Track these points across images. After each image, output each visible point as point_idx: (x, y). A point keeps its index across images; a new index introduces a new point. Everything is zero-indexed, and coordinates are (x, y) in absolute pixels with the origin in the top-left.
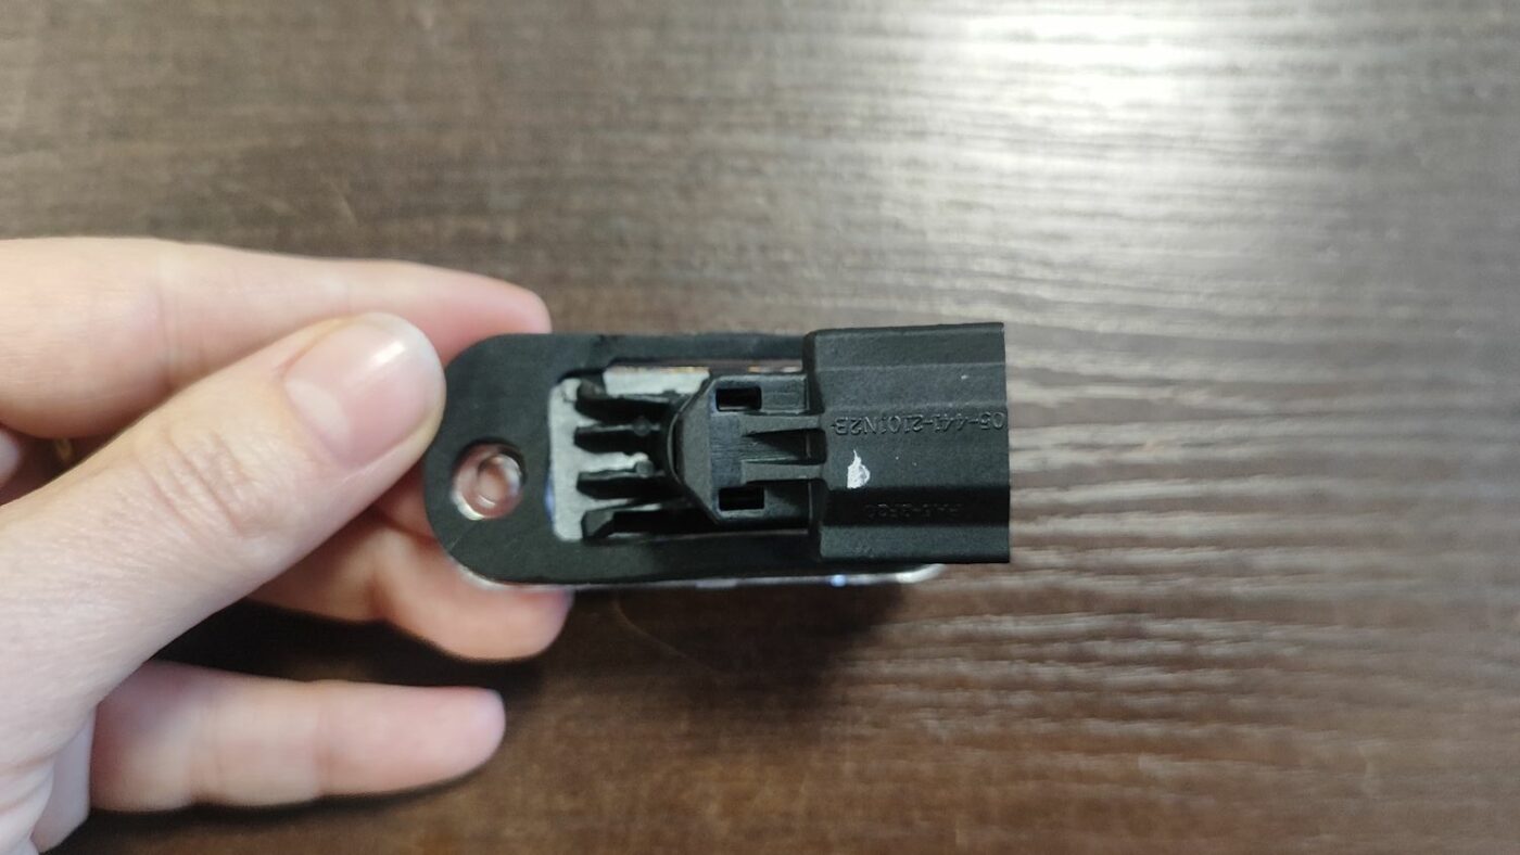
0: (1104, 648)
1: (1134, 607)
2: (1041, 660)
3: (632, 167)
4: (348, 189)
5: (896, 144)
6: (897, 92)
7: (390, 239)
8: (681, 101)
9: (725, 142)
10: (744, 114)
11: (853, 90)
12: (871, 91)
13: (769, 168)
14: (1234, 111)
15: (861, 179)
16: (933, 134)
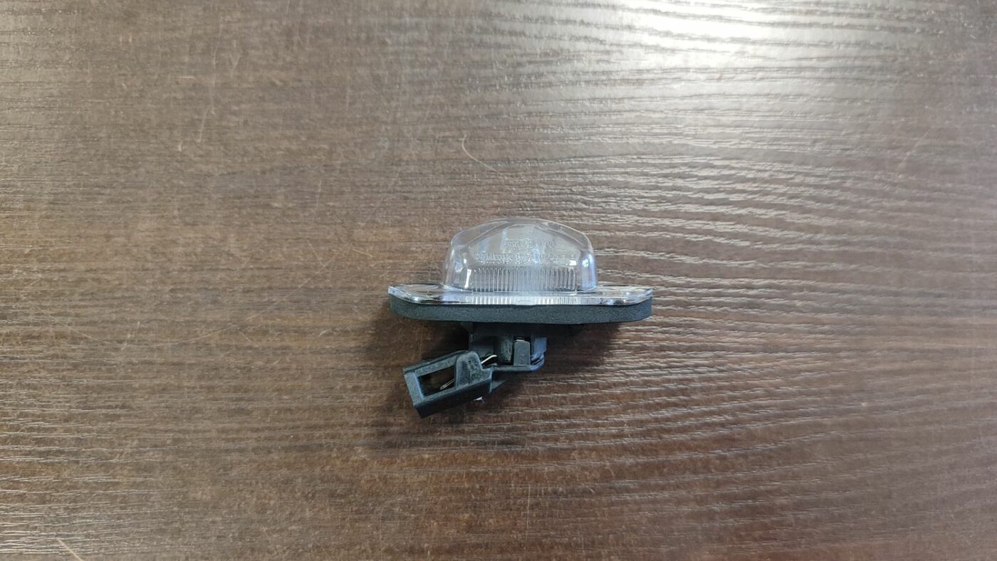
0: (698, 172)
1: (710, 153)
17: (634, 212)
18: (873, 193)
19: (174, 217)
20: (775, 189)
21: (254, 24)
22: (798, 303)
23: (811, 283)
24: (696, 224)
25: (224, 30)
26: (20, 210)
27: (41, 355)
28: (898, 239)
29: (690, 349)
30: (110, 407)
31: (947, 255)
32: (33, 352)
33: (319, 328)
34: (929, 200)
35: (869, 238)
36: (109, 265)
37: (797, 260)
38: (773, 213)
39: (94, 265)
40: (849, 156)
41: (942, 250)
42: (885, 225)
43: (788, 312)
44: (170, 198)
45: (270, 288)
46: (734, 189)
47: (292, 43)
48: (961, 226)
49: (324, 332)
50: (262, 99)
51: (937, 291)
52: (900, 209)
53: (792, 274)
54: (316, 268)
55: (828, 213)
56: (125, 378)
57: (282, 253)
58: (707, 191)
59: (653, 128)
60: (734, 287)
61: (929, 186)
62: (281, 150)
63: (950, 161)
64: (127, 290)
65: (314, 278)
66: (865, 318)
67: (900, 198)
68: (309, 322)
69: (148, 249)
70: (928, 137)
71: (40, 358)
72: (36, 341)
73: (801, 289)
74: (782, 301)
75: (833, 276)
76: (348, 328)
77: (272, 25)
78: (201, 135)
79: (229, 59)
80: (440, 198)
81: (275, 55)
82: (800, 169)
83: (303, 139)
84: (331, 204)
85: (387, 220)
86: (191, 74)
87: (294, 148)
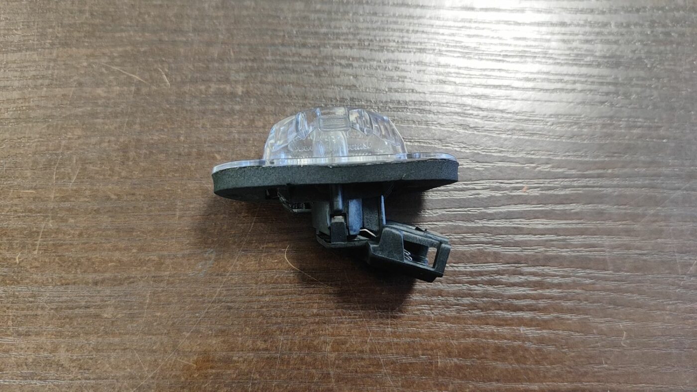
0: (505, 278)
3: (294, 62)
4: (167, 70)
5: (412, 54)
6: (413, 31)
7: (185, 92)
8: (316, 33)
9: (336, 52)
10: (344, 40)
11: (393, 30)
12: (402, 30)
13: (355, 64)
14: (564, 41)
15: (397, 69)
16: (429, 50)
17: (446, 319)
18: (666, 296)
20: (579, 294)
21: (93, 140)
24: (504, 330)
25: (65, 146)
35: (665, 339)
37: (601, 363)
38: (575, 318)
40: (645, 260)
42: (680, 327)
44: (5, 309)
46: (541, 294)
47: (128, 159)
50: (97, 211)
53: (597, 377)
54: (141, 378)
55: (628, 317)
57: (110, 363)
58: (517, 297)
59: (464, 237)
62: (113, 262)
67: (691, 300)
75: (636, 377)
77: (109, 142)
78: (37, 247)
79: (69, 174)
80: (262, 307)
81: (112, 170)
82: (601, 274)
83: (134, 251)
84: (159, 314)
85: (211, 330)
86: (31, 188)
87: (125, 259)
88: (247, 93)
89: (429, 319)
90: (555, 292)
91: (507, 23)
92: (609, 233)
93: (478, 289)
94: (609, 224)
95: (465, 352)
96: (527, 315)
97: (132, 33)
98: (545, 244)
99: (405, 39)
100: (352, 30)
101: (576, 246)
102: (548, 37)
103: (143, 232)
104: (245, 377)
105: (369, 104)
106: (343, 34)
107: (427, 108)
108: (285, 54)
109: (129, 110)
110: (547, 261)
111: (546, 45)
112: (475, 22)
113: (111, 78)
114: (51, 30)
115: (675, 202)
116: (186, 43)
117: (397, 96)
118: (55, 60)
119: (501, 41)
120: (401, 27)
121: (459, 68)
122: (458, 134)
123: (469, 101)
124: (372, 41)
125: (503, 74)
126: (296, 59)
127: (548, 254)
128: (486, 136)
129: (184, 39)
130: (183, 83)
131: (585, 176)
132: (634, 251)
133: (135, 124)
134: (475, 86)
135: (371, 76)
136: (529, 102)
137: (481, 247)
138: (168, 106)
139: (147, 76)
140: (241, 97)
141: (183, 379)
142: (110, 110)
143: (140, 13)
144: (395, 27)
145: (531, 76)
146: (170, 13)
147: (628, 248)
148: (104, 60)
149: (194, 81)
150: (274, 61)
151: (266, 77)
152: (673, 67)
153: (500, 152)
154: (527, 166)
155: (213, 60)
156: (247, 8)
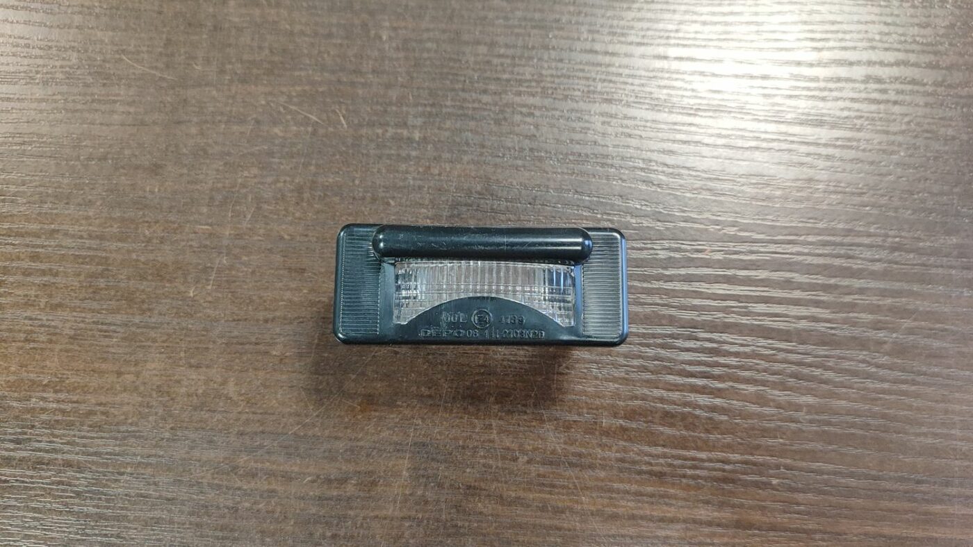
0: (680, 343)
1: (694, 325)
2: (648, 346)
3: (474, 109)
4: (344, 112)
5: (597, 104)
6: (600, 80)
7: (362, 136)
8: (498, 79)
9: (517, 99)
10: (527, 87)
11: (579, 78)
12: (587, 79)
13: (537, 113)
14: (765, 96)
15: (580, 119)
16: (615, 100)
17: (615, 380)
18: (855, 373)
19: (180, 359)
20: (757, 364)
21: (269, 180)
22: (775, 481)
23: (789, 461)
24: (675, 395)
25: (241, 184)
26: (43, 342)
27: (48, 481)
28: (882, 421)
29: (662, 520)
30: (106, 535)
31: (930, 441)
32: (41, 477)
33: (304, 474)
34: (914, 383)
35: (849, 419)
36: (118, 399)
37: (776, 437)
38: (752, 388)
39: (103, 399)
40: (834, 335)
41: (925, 435)
42: (867, 407)
43: (763, 489)
44: (178, 340)
45: (263, 432)
46: (717, 362)
47: (302, 200)
48: (946, 412)
49: (309, 478)
50: (270, 250)
51: (919, 477)
52: (884, 392)
53: (770, 451)
54: (307, 416)
55: (809, 392)
56: (122, 509)
57: (277, 399)
58: (690, 363)
59: (639, 298)
60: (710, 460)
61: (915, 369)
62: (284, 301)
63: (937, 344)
64: (131, 424)
65: (304, 426)
66: (842, 501)
67: (883, 380)
68: (296, 469)
69: (154, 387)
70: (915, 320)
71: (47, 484)
72: (44, 467)
73: (778, 467)
74: (757, 478)
75: (813, 456)
76: (332, 477)
77: (285, 182)
78: (211, 282)
79: (244, 212)
80: (428, 354)
81: (286, 210)
82: (783, 345)
83: (305, 291)
84: (326, 355)
85: (377, 373)
86: (207, 224)
87: (296, 299)
88: (425, 140)
89: (596, 378)
90: (733, 361)
91: (702, 74)
92: (797, 302)
93: (650, 352)
94: (797, 294)
95: (631, 415)
96: (700, 382)
97: (310, 72)
98: (726, 310)
99: (592, 88)
100: (535, 77)
101: (759, 314)
102: (748, 90)
103: (315, 274)
104: (407, 422)
105: (548, 155)
106: (527, 81)
107: (609, 161)
108: (465, 100)
109: (306, 151)
110: (726, 328)
111: (744, 99)
112: (668, 72)
113: (289, 117)
114: (230, 66)
115: (873, 275)
116: (364, 85)
117: (577, 148)
118: (233, 97)
119: (694, 94)
120: (588, 75)
121: (647, 121)
122: (640, 190)
123: (655, 156)
124: (556, 89)
125: (693, 129)
126: (476, 105)
127: (726, 320)
128: (670, 194)
129: (363, 80)
130: (360, 126)
131: (776, 242)
132: (822, 324)
133: (311, 165)
134: (663, 140)
135: (552, 126)
136: (720, 160)
137: (656, 308)
138: (344, 149)
139: (324, 116)
140: (418, 143)
141: (346, 420)
142: (287, 150)
143: (320, 52)
144: (581, 74)
145: (724, 132)
146: (350, 53)
147: (815, 319)
148: (282, 99)
149: (371, 124)
150: (453, 106)
151: (445, 124)
152: (884, 128)
153: (684, 211)
154: (712, 228)
155: (391, 104)
156: (429, 51)
